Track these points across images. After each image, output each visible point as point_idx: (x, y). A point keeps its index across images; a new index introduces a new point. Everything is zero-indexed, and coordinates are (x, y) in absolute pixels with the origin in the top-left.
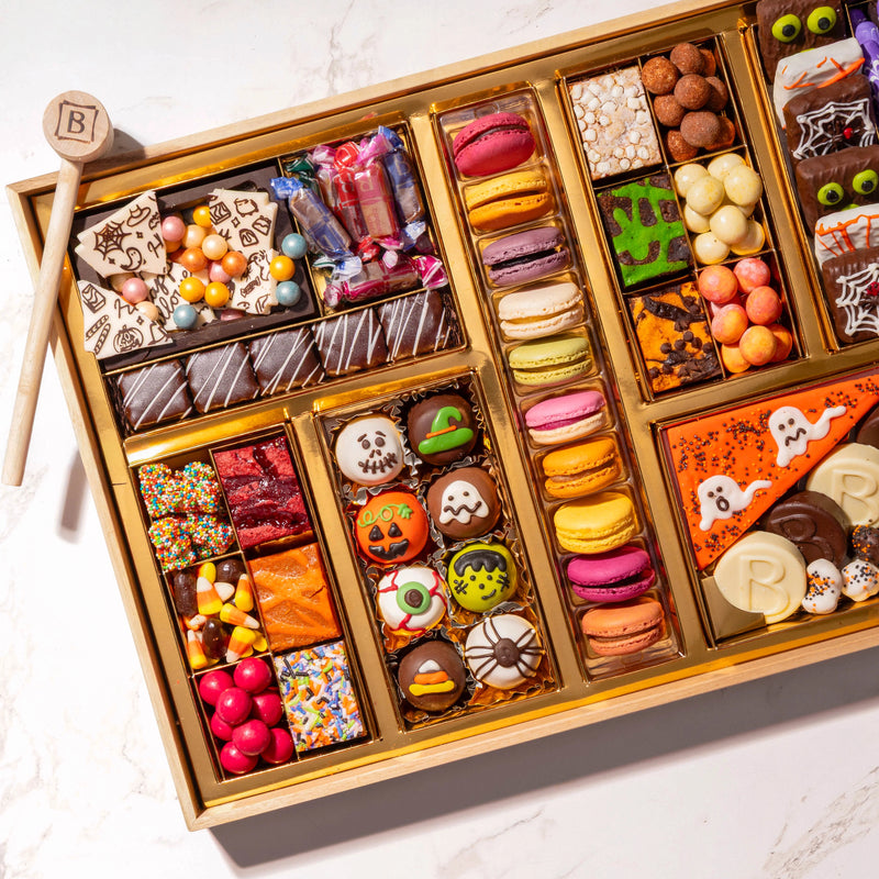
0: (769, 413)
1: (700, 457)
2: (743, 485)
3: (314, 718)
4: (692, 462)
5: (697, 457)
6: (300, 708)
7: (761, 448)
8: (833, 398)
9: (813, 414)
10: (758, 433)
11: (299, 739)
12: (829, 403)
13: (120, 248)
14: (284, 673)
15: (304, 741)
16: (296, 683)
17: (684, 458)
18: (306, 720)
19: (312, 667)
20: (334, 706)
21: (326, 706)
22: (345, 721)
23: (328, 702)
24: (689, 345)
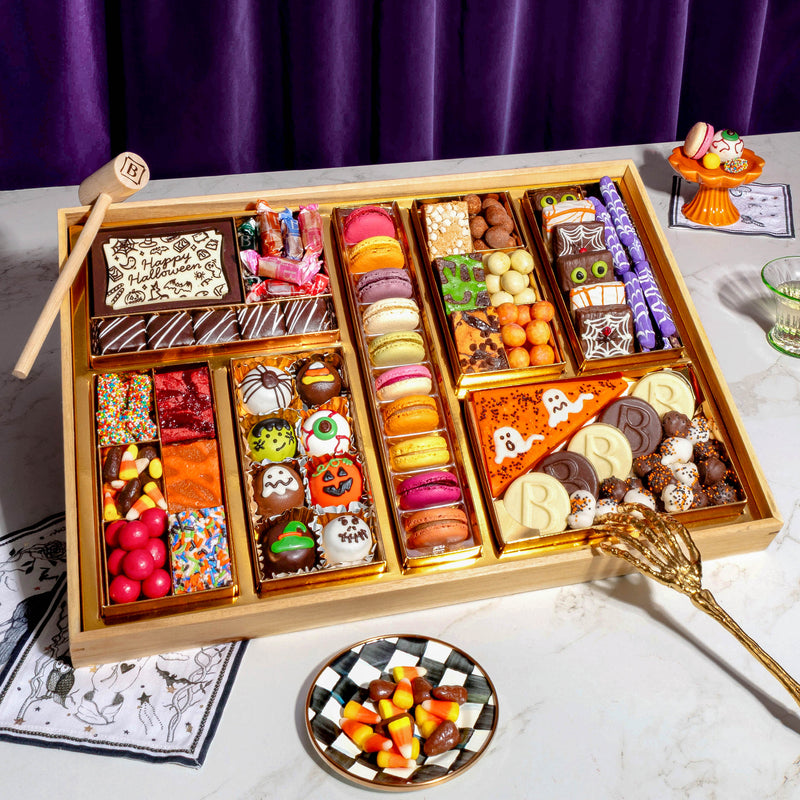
0: (542, 391)
1: (495, 413)
2: (524, 435)
3: (194, 566)
4: (489, 415)
5: (492, 411)
6: (183, 557)
7: (537, 413)
8: (585, 388)
9: (571, 395)
10: (535, 403)
11: (178, 583)
12: (582, 391)
13: (126, 254)
14: (175, 527)
15: (182, 585)
16: (183, 536)
17: (484, 411)
18: (187, 567)
19: (198, 523)
20: (211, 557)
21: (204, 557)
22: (218, 571)
23: (206, 553)
24: (488, 347)
